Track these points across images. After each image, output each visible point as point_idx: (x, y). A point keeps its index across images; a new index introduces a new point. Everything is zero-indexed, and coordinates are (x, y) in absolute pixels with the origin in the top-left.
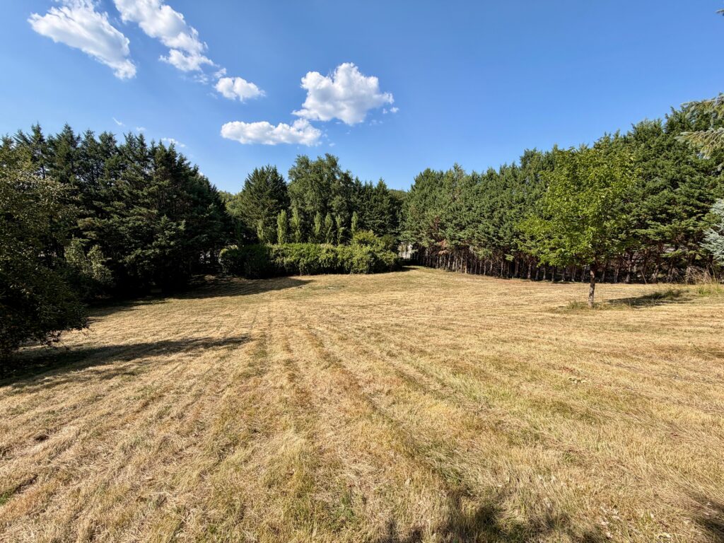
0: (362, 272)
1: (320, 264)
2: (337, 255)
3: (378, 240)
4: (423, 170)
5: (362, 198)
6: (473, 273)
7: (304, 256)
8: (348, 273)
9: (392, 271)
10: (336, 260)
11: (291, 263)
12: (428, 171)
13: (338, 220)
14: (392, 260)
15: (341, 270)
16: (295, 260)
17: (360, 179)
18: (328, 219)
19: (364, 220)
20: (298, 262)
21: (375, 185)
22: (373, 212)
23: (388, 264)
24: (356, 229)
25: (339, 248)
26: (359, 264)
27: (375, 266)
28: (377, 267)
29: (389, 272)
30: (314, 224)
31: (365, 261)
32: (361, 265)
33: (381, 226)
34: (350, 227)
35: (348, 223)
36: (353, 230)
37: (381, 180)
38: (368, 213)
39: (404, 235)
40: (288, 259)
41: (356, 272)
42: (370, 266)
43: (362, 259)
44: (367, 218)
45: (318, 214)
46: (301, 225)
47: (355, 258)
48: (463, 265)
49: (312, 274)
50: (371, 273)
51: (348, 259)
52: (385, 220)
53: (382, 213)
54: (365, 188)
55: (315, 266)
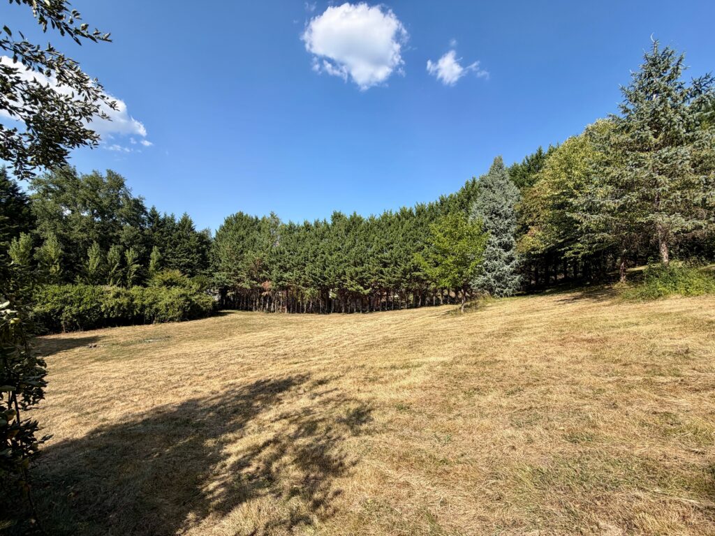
0: (172, 320)
1: (102, 314)
2: (132, 300)
3: (188, 281)
4: (235, 212)
5: (162, 232)
6: (292, 313)
7: (72, 303)
8: (149, 322)
9: (210, 316)
10: (131, 307)
11: (46, 314)
12: (241, 214)
13: (130, 255)
14: (210, 304)
15: (140, 320)
16: (53, 310)
17: (158, 210)
18: (113, 252)
19: (165, 257)
20: (60, 312)
21: (178, 220)
22: (177, 249)
23: (204, 308)
24: (156, 268)
25: (135, 290)
26: (168, 310)
27: (189, 312)
28: (193, 312)
29: (206, 317)
30: (87, 258)
31: (177, 306)
32: (170, 311)
33: (189, 265)
34: (147, 266)
35: (143, 260)
36: (152, 268)
37: (185, 214)
38: (170, 250)
39: (219, 277)
40: (36, 309)
41: (162, 321)
42: (184, 312)
43: (172, 304)
44: (169, 256)
45: (96, 245)
46: (60, 257)
47: (162, 303)
48: (283, 306)
49: (86, 329)
50: (186, 320)
51: (151, 305)
52: (193, 258)
53: (189, 251)
54: (164, 220)
55: (94, 317)
